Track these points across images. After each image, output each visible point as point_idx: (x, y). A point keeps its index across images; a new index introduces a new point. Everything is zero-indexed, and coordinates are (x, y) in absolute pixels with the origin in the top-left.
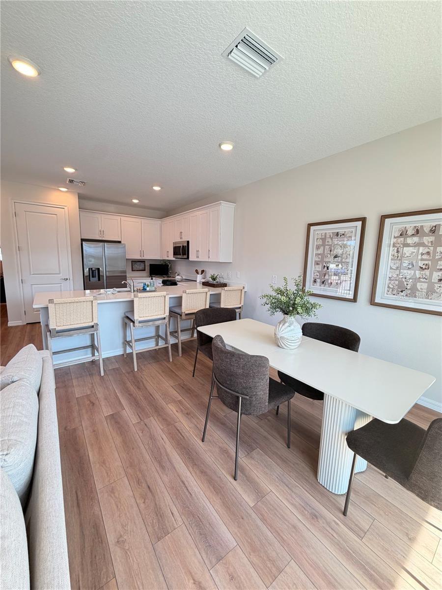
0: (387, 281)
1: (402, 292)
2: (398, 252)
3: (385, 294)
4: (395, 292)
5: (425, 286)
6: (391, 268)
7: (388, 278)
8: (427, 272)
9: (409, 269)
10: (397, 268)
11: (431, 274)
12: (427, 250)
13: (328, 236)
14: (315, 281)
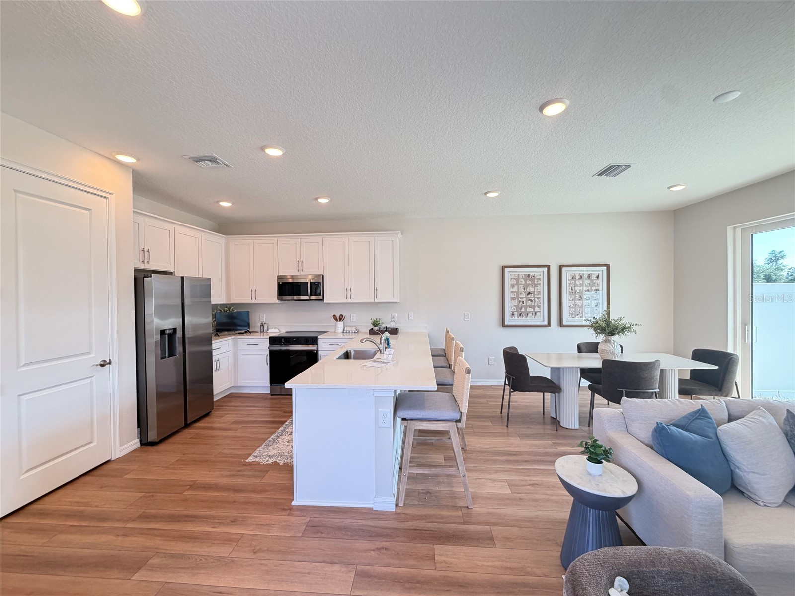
0: (568, 309)
1: (577, 315)
2: (572, 289)
3: (568, 319)
4: (574, 316)
5: (589, 310)
6: (569, 300)
7: (568, 307)
8: (589, 301)
9: (579, 300)
10: (573, 300)
11: (591, 302)
12: (587, 288)
13: (521, 277)
14: (513, 315)
